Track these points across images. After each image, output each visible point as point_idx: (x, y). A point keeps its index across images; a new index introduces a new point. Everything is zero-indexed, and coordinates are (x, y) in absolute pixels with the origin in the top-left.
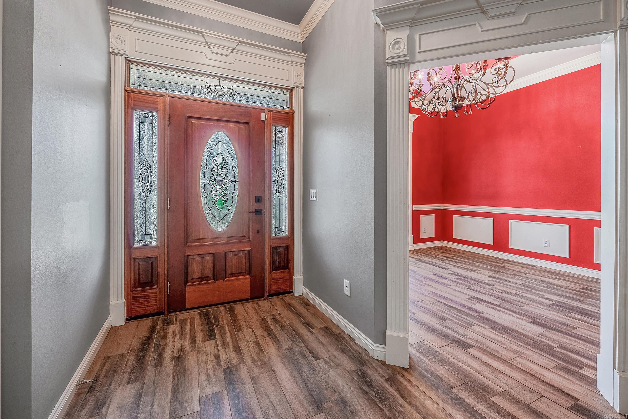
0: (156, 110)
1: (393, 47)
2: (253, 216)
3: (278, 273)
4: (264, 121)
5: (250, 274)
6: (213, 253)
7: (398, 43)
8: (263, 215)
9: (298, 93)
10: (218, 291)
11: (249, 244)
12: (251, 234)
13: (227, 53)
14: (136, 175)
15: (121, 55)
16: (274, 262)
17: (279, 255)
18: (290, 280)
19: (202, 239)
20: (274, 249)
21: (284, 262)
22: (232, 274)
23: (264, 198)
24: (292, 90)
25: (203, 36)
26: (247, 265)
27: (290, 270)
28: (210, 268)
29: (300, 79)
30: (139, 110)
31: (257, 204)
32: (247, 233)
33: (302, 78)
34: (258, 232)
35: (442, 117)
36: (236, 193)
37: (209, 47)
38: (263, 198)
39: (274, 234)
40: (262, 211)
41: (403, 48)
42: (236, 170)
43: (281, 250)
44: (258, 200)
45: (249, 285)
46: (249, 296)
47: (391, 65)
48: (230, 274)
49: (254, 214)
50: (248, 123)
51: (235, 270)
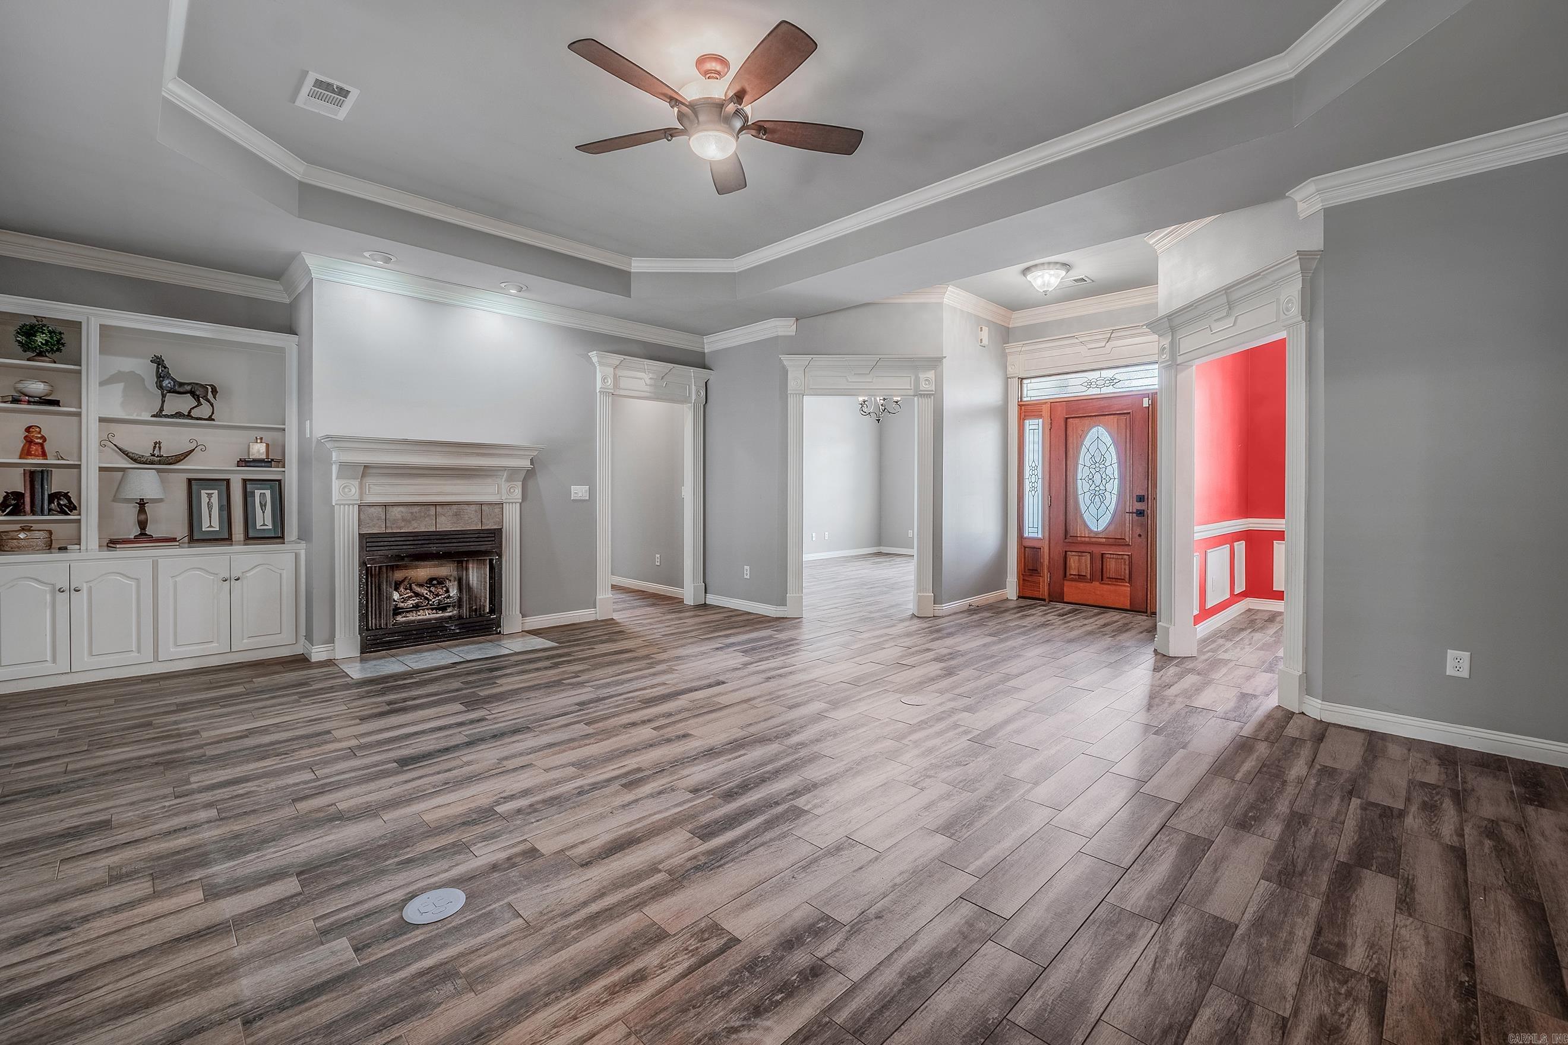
0: (1040, 416)
14: (1027, 475)
15: (1015, 377)
30: (1028, 419)
31: (1139, 503)
36: (1115, 491)
42: (1116, 466)
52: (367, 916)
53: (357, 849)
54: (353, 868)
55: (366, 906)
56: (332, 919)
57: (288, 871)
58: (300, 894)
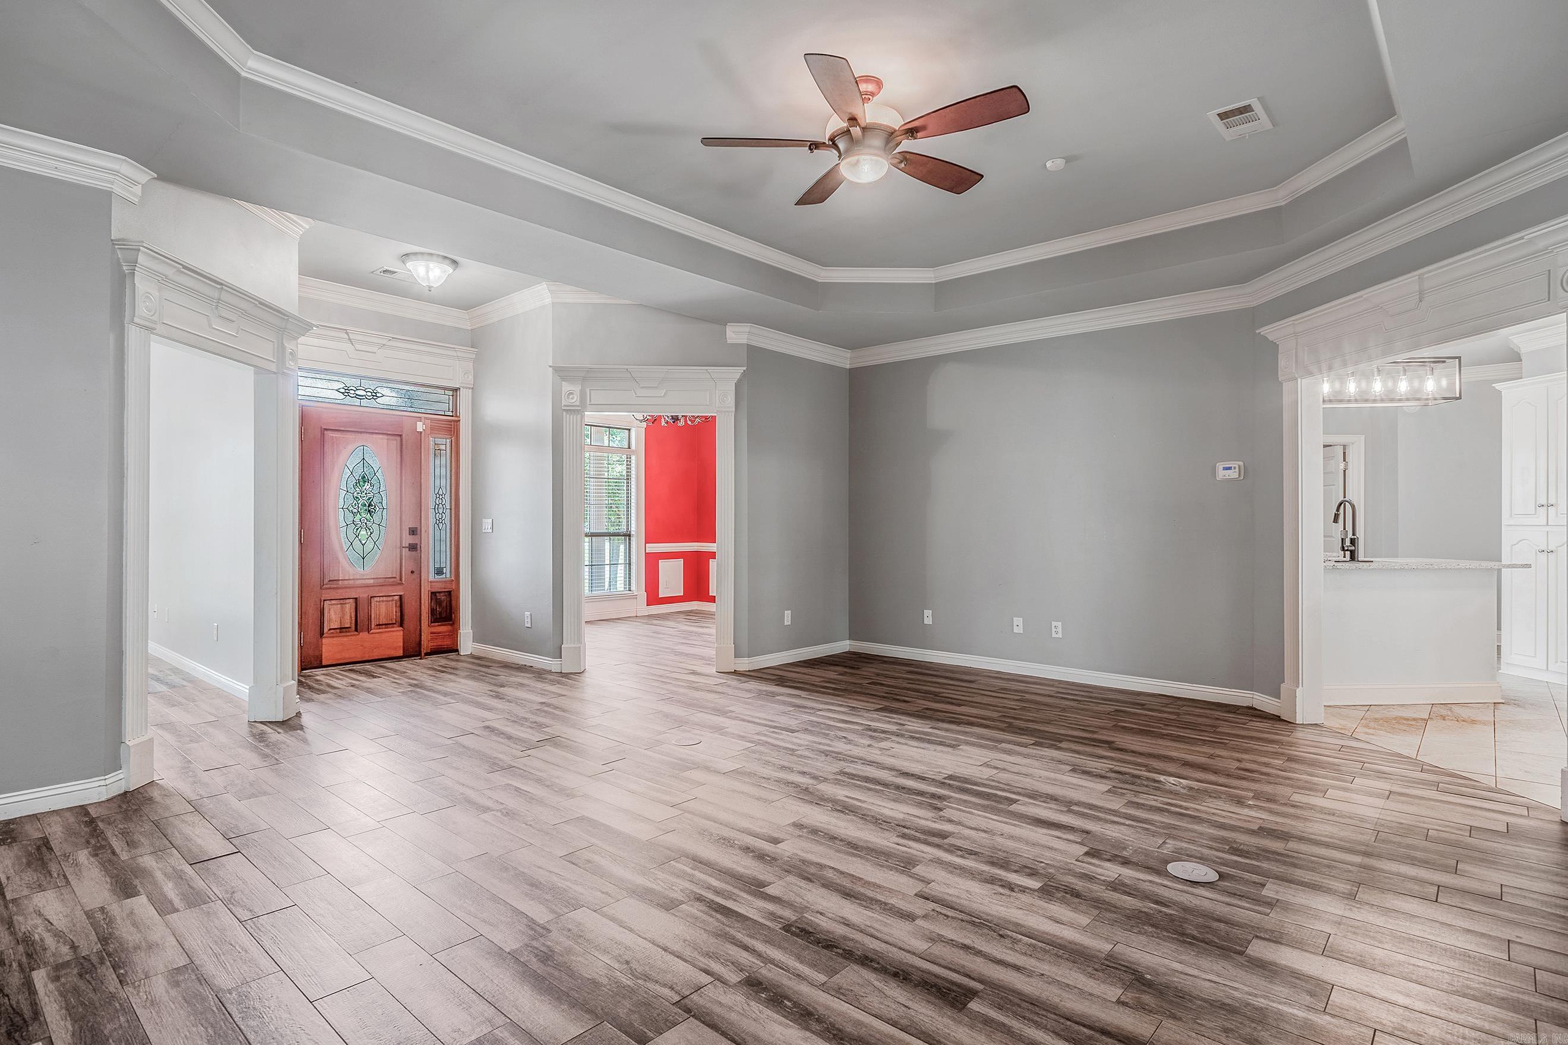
1: (568, 398)
2: (405, 551)
3: (439, 625)
4: (421, 432)
5: (401, 625)
6: (356, 599)
7: (572, 393)
8: (419, 551)
9: (465, 396)
10: (362, 646)
11: (400, 587)
12: (403, 573)
13: (375, 349)
16: (433, 611)
17: (439, 602)
18: (454, 634)
19: (342, 580)
20: (433, 594)
21: (446, 611)
22: (379, 625)
23: (421, 530)
24: (456, 390)
25: (347, 333)
26: (399, 614)
27: (454, 623)
28: (351, 617)
29: (468, 377)
32: (398, 574)
33: (471, 377)
34: (412, 572)
35: (663, 423)
37: (352, 344)
38: (419, 529)
39: (431, 577)
40: (419, 546)
41: (575, 400)
43: (442, 597)
44: (413, 532)
45: (401, 640)
46: (400, 653)
47: (567, 411)
48: (377, 625)
49: (407, 549)
50: (401, 436)
51: (383, 621)
52: (1235, 894)
53: (1174, 939)
54: (1197, 926)
55: (1227, 900)
56: (1257, 908)
57: (1246, 961)
58: (1257, 937)
